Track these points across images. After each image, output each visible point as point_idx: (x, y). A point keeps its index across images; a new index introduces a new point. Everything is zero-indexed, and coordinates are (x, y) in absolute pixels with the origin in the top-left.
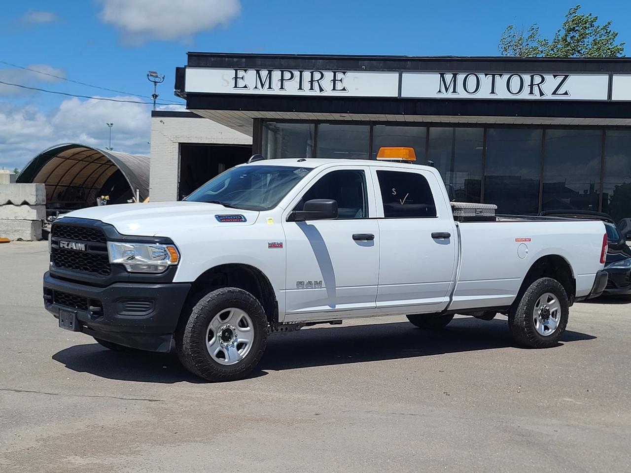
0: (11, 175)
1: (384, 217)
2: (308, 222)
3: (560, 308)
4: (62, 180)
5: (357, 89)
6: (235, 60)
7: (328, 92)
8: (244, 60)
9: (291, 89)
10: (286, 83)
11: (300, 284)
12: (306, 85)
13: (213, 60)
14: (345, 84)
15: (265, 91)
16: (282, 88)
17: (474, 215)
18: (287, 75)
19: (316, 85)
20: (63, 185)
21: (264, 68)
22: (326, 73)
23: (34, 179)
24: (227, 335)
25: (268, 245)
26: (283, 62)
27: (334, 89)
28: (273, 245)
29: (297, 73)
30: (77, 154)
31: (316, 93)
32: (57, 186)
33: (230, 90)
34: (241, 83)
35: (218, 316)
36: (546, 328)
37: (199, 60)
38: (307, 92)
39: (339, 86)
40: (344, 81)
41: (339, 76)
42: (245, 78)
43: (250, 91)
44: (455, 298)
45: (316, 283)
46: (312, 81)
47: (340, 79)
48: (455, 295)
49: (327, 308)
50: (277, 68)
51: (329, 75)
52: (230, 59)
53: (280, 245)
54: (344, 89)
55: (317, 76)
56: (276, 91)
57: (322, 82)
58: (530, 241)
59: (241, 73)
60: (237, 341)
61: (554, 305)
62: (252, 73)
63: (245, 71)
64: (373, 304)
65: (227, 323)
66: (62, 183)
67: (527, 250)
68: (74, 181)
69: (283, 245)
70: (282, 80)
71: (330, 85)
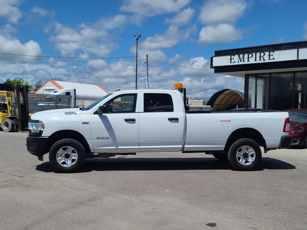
0: (203, 101)
1: (143, 112)
2: (104, 114)
3: (255, 152)
4: (227, 102)
5: (279, 58)
6: (232, 52)
7: (267, 61)
8: (235, 51)
9: (252, 61)
10: (250, 59)
11: (98, 138)
12: (258, 59)
13: (223, 53)
14: (274, 57)
15: (242, 63)
16: (248, 61)
17: (197, 110)
18: (250, 55)
19: (262, 58)
20: (228, 104)
21: (241, 54)
22: (266, 53)
23: (214, 102)
24: (67, 156)
25: (82, 123)
26: (250, 50)
27: (269, 59)
28: (84, 123)
29: (254, 54)
30: (230, 93)
31: (262, 61)
32: (225, 105)
33: (228, 64)
34: (233, 61)
35: (61, 149)
36: (247, 162)
37: (219, 53)
38: (258, 62)
39: (271, 57)
40: (273, 55)
41: (271, 53)
42: (234, 59)
43: (236, 64)
44: (186, 146)
45: (106, 138)
46: (260, 57)
47: (272, 55)
48: (186, 145)
49: (114, 148)
50: (246, 53)
51: (267, 53)
52: (230, 52)
53: (88, 123)
54: (274, 59)
55: (262, 54)
56: (246, 62)
57: (264, 57)
58: (230, 121)
59: (233, 57)
60: (71, 159)
61: (251, 151)
62: (237, 56)
63: (234, 56)
64: (138, 147)
65: (67, 151)
66: (227, 104)
67: (228, 126)
68: (233, 103)
69: (89, 123)
70: (248, 58)
71: (268, 57)
